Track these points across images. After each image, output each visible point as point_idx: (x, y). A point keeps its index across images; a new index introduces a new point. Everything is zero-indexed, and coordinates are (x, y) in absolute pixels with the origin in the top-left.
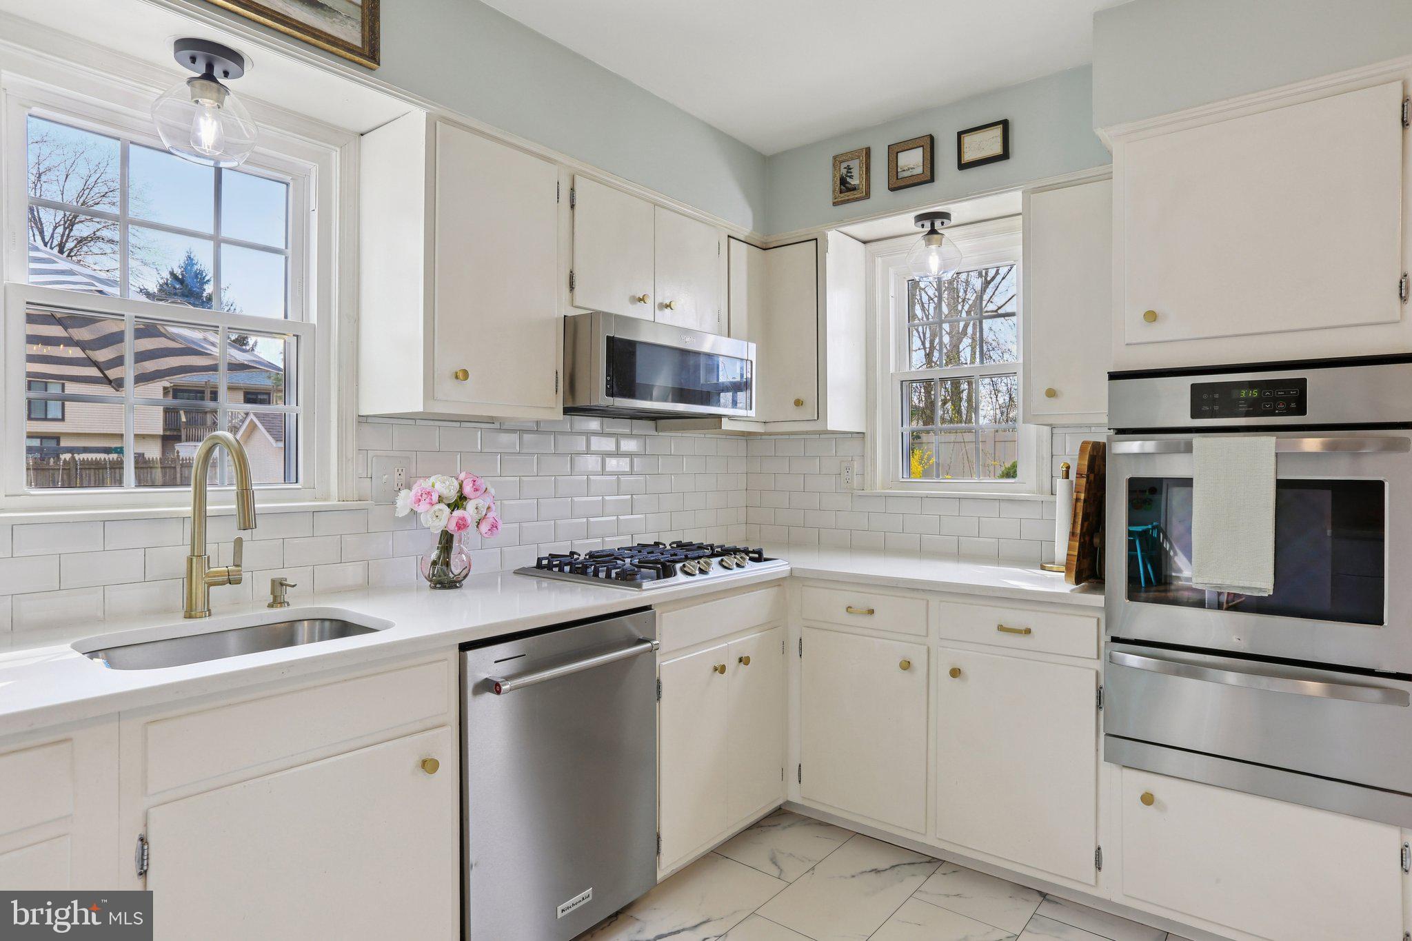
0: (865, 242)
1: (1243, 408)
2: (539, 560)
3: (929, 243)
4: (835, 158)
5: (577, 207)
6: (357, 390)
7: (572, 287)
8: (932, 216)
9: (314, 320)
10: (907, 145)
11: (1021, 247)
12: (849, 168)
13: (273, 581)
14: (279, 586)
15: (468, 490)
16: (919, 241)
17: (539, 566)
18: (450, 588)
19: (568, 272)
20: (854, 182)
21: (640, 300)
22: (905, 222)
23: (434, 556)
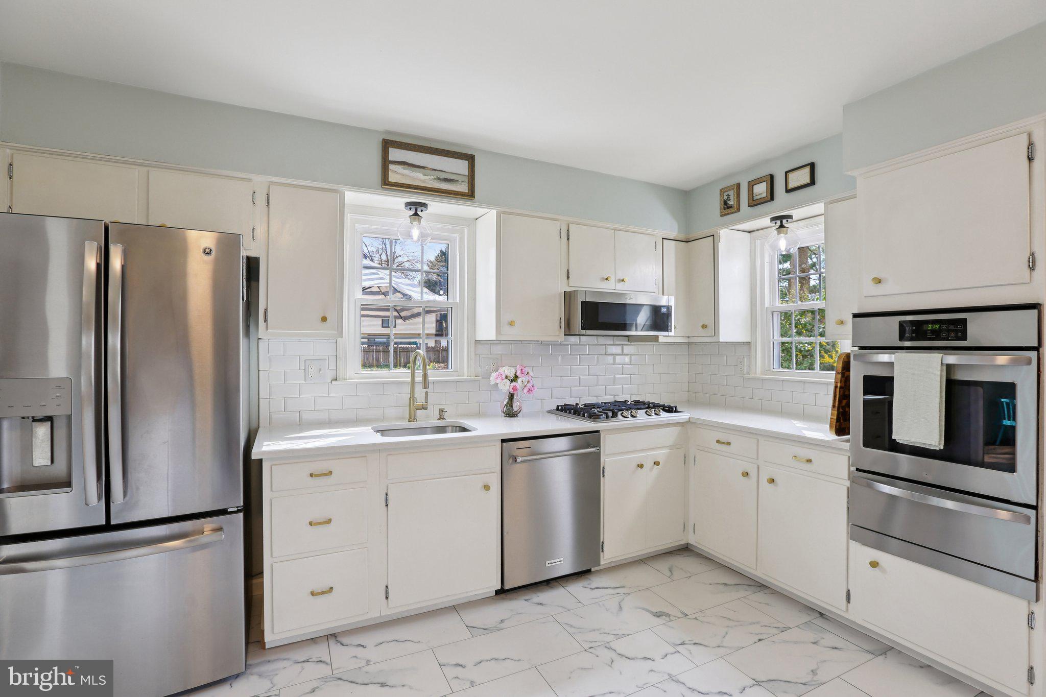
0: (749, 232)
1: (929, 335)
2: (558, 406)
3: (779, 233)
4: (721, 190)
5: (570, 239)
6: (475, 330)
7: (568, 278)
8: (781, 218)
9: (458, 301)
10: (758, 181)
11: (824, 233)
12: (728, 195)
13: (439, 409)
14: (442, 411)
15: (518, 374)
16: (773, 232)
17: (557, 409)
18: (512, 417)
19: (566, 271)
20: (731, 203)
21: (607, 279)
22: (766, 221)
23: (505, 402)
